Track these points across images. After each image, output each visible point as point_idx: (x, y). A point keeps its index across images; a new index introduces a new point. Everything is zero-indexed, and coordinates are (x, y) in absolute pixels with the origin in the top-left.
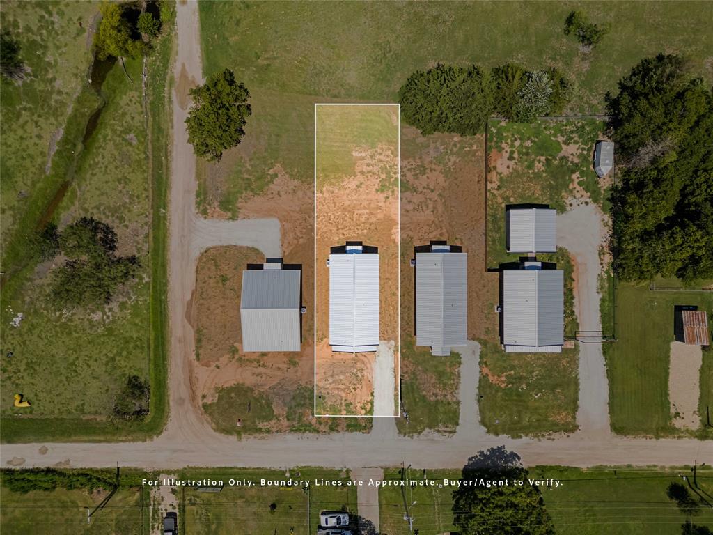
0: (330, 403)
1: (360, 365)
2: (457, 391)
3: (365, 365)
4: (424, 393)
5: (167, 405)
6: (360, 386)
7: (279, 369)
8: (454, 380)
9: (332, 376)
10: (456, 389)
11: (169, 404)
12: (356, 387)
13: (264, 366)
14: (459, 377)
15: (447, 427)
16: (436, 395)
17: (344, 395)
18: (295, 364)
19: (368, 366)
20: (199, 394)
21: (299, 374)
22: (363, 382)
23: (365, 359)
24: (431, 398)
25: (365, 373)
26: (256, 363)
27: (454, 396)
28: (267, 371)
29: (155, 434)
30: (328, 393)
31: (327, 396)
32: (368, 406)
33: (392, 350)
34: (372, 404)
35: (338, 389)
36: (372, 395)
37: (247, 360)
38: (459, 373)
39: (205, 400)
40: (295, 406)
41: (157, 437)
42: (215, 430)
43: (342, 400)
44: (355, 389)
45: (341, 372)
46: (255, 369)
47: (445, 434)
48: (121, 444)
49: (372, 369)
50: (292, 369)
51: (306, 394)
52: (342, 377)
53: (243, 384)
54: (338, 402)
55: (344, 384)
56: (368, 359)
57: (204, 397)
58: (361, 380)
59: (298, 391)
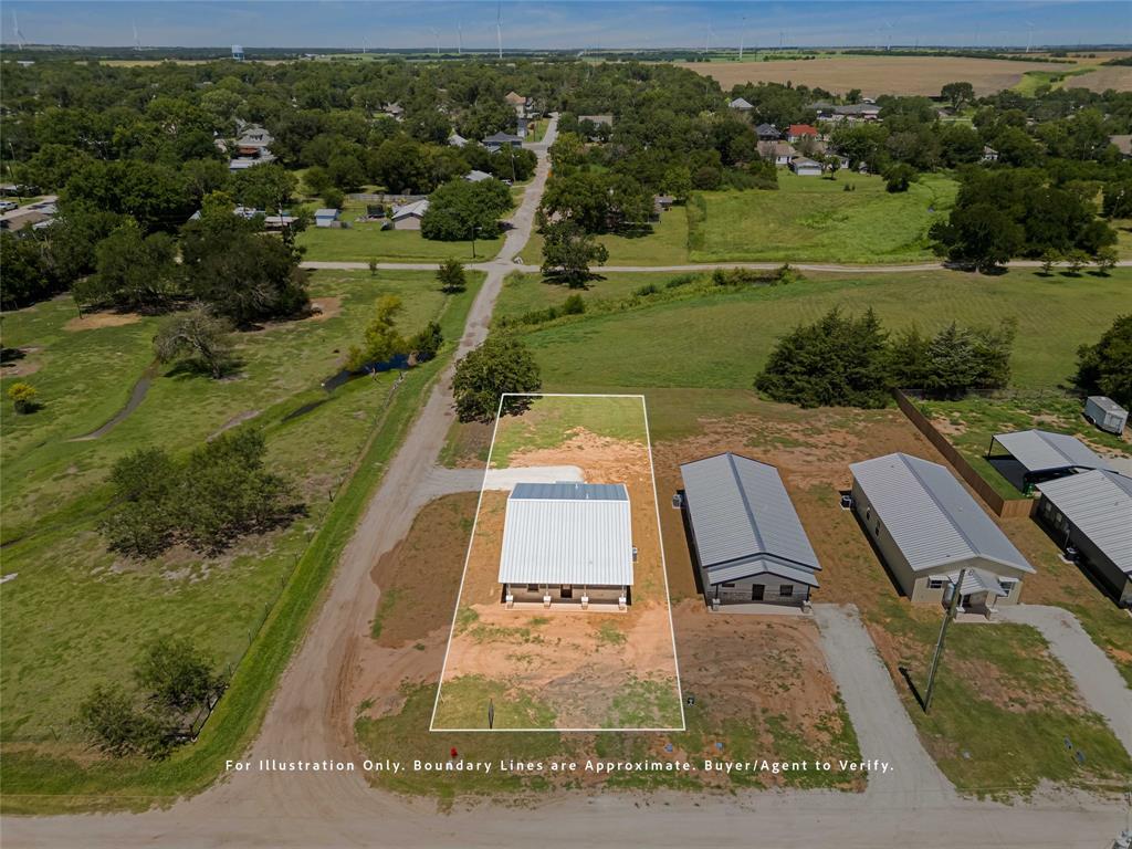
1: (784, 643)
2: (1075, 694)
3: (799, 644)
6: (796, 681)
10: (1071, 690)
13: (537, 640)
14: (1060, 666)
16: (1021, 702)
17: (756, 699)
18: (617, 639)
19: (806, 644)
20: (357, 698)
21: (629, 655)
22: (804, 674)
23: (795, 634)
24: (1013, 709)
25: (803, 657)
26: (518, 635)
28: (548, 651)
32: (837, 724)
33: (856, 619)
34: (845, 718)
35: (737, 687)
36: (837, 698)
37: (498, 631)
38: (1055, 660)
39: (367, 712)
43: (753, 709)
44: (785, 687)
45: (739, 655)
46: (515, 647)
49: (817, 650)
50: (609, 648)
51: (651, 696)
52: (742, 664)
53: (481, 676)
54: (746, 714)
55: (752, 678)
56: (800, 632)
58: (796, 669)
59: (628, 691)
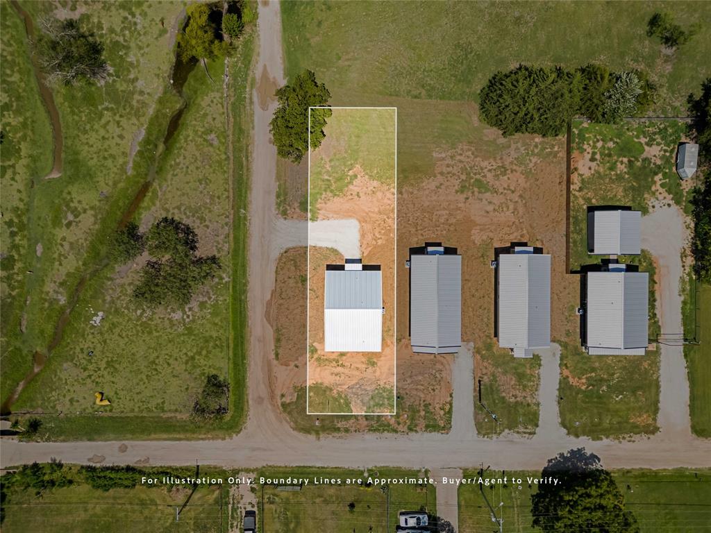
0: (408, 403)
1: (438, 366)
2: (536, 393)
3: (444, 366)
4: (504, 394)
5: (246, 403)
6: (438, 387)
7: (358, 369)
8: (534, 381)
9: (411, 377)
10: (536, 390)
11: (248, 402)
12: (435, 388)
13: (342, 366)
14: (539, 378)
15: (526, 428)
16: (516, 397)
17: (422, 396)
18: (373, 364)
19: (447, 366)
20: (278, 393)
21: (378, 374)
22: (442, 383)
23: (444, 361)
24: (511, 400)
25: (444, 374)
26: (334, 362)
27: (534, 398)
28: (346, 371)
29: (234, 432)
30: (407, 394)
31: (405, 396)
32: (447, 407)
33: (471, 352)
34: (451, 404)
35: (416, 389)
36: (451, 396)
37: (326, 360)
38: (539, 375)
39: (284, 399)
40: (374, 406)
41: (237, 435)
42: (294, 429)
43: (420, 400)
44: (434, 390)
45: (420, 373)
46: (334, 369)
47: (524, 435)
48: (201, 442)
49: (450, 370)
50: (370, 370)
51: (385, 394)
52: (420, 378)
53: (321, 384)
54: (417, 403)
55: (422, 385)
56: (447, 360)
57: (283, 396)
58: (440, 381)
59: (377, 391)
